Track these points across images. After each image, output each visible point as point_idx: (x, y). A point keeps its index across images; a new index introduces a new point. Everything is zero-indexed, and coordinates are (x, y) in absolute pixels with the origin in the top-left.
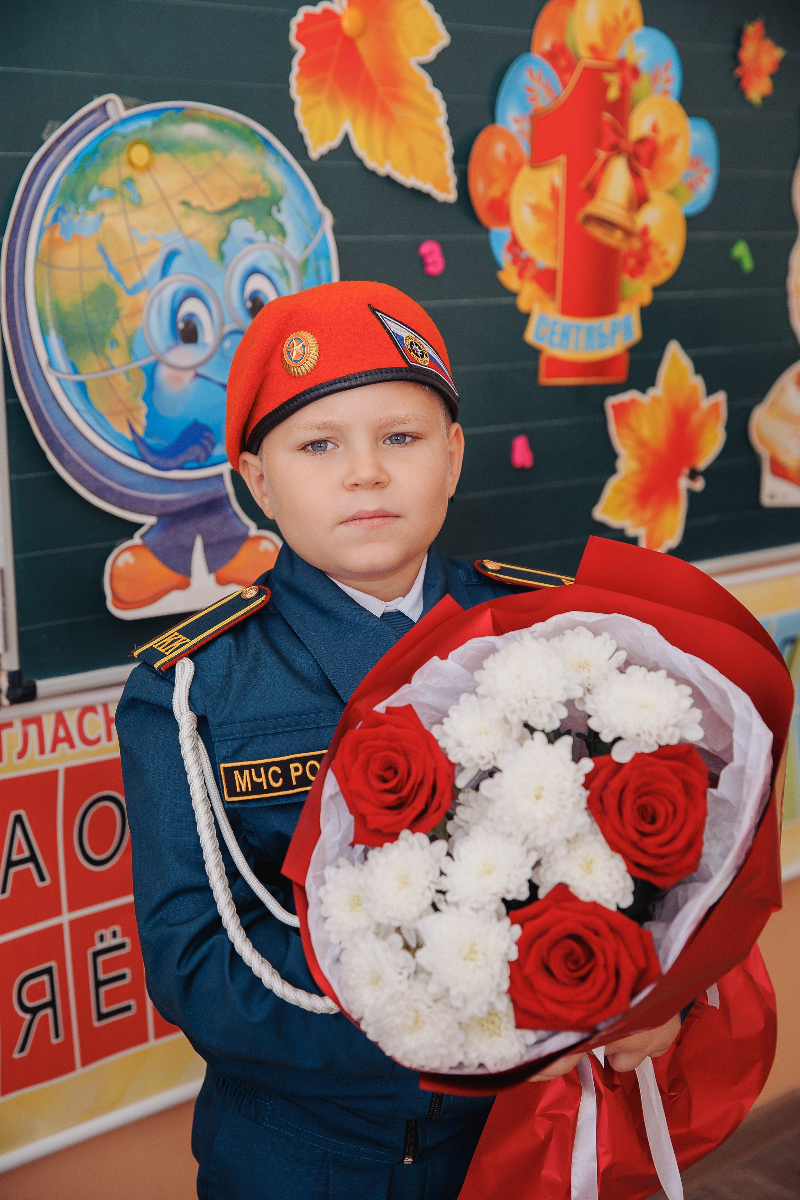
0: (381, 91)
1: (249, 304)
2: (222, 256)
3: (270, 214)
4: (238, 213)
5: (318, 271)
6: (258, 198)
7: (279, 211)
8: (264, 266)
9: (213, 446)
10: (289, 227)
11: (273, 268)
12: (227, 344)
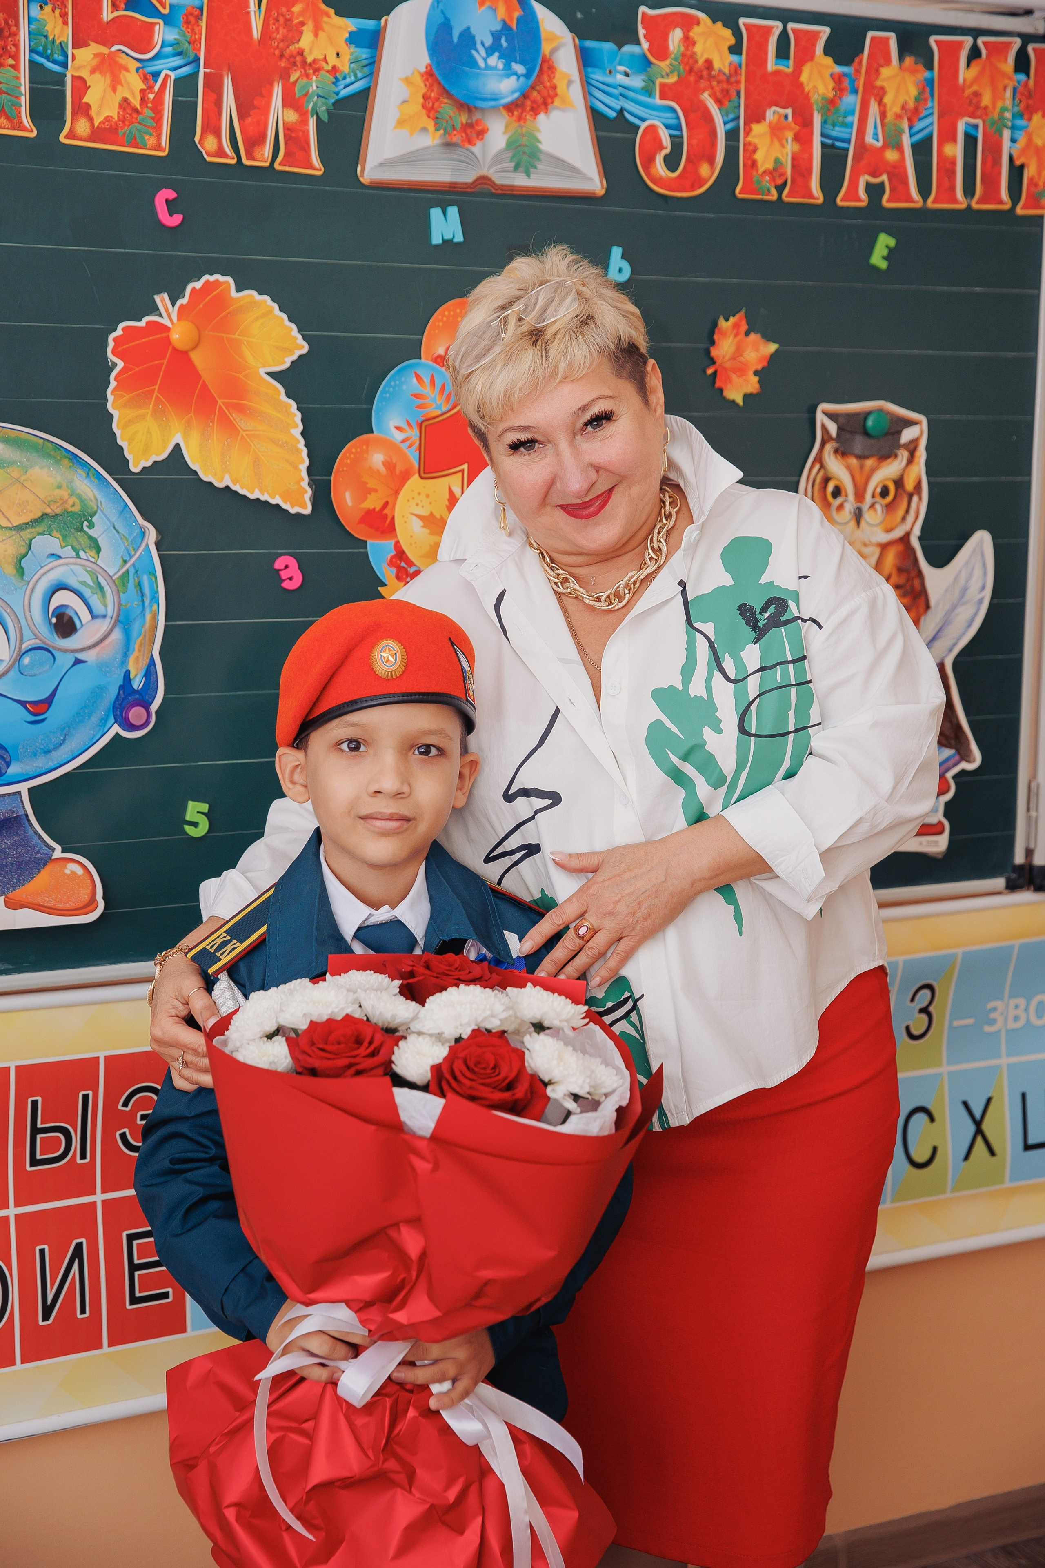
0: (220, 402)
1: (54, 620)
2: (21, 571)
3: (81, 529)
4: (40, 529)
5: (139, 586)
6: (66, 512)
7: (91, 526)
8: (73, 582)
9: (8, 767)
10: (102, 542)
11: (84, 583)
12: (26, 660)
